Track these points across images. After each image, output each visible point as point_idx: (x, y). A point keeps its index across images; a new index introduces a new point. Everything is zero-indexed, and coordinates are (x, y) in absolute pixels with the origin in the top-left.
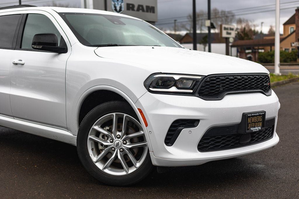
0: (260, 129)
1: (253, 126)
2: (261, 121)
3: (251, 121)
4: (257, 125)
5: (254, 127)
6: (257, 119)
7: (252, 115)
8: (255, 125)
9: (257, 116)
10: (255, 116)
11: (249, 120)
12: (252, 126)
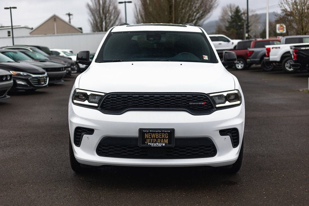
0: (164, 145)
1: (154, 141)
2: (167, 138)
3: (151, 136)
4: (161, 142)
5: (156, 142)
6: (160, 136)
7: (151, 131)
8: (157, 140)
9: (158, 133)
10: (156, 133)
11: (146, 136)
12: (151, 141)
